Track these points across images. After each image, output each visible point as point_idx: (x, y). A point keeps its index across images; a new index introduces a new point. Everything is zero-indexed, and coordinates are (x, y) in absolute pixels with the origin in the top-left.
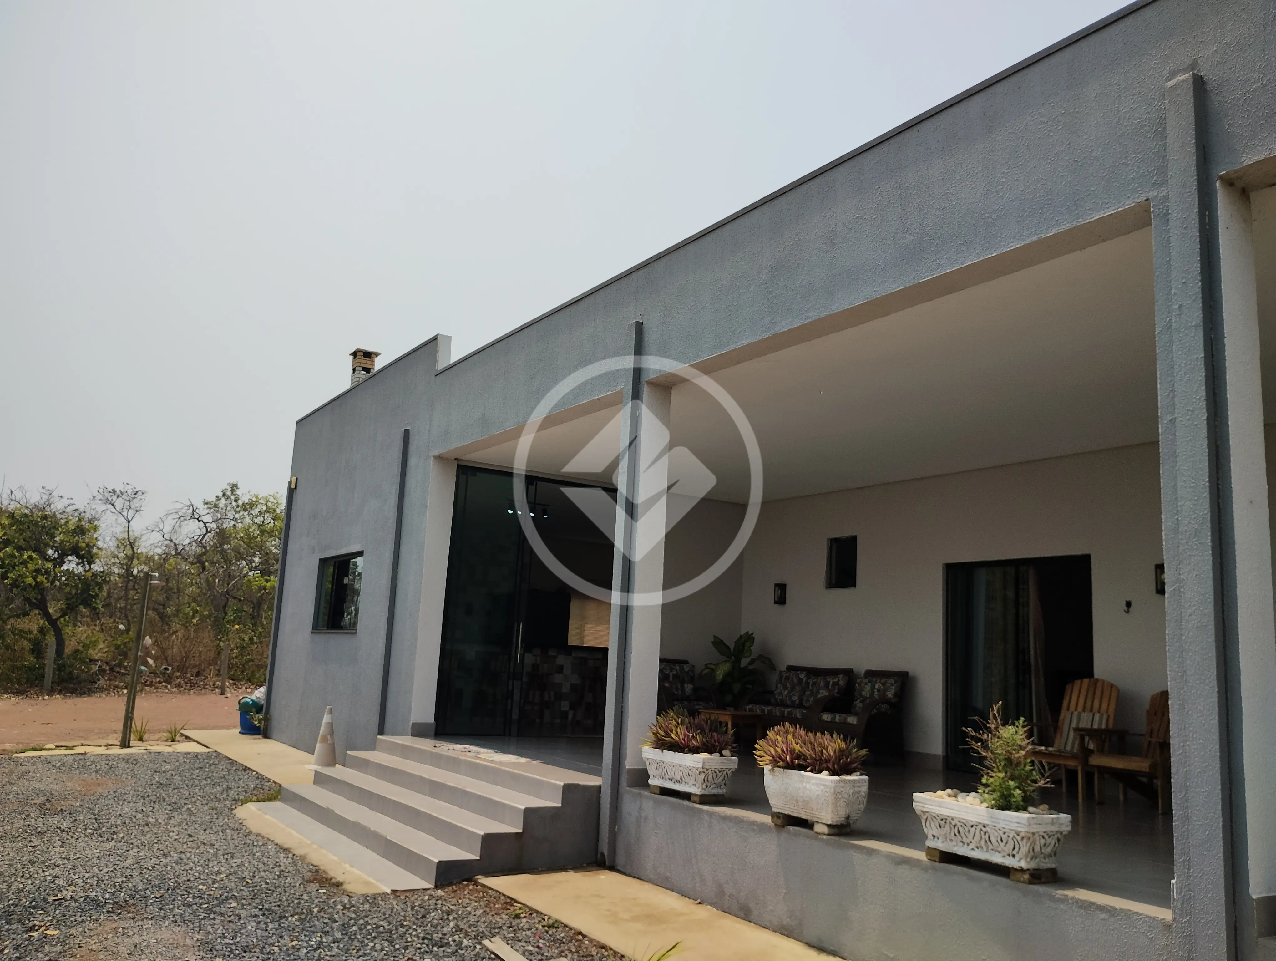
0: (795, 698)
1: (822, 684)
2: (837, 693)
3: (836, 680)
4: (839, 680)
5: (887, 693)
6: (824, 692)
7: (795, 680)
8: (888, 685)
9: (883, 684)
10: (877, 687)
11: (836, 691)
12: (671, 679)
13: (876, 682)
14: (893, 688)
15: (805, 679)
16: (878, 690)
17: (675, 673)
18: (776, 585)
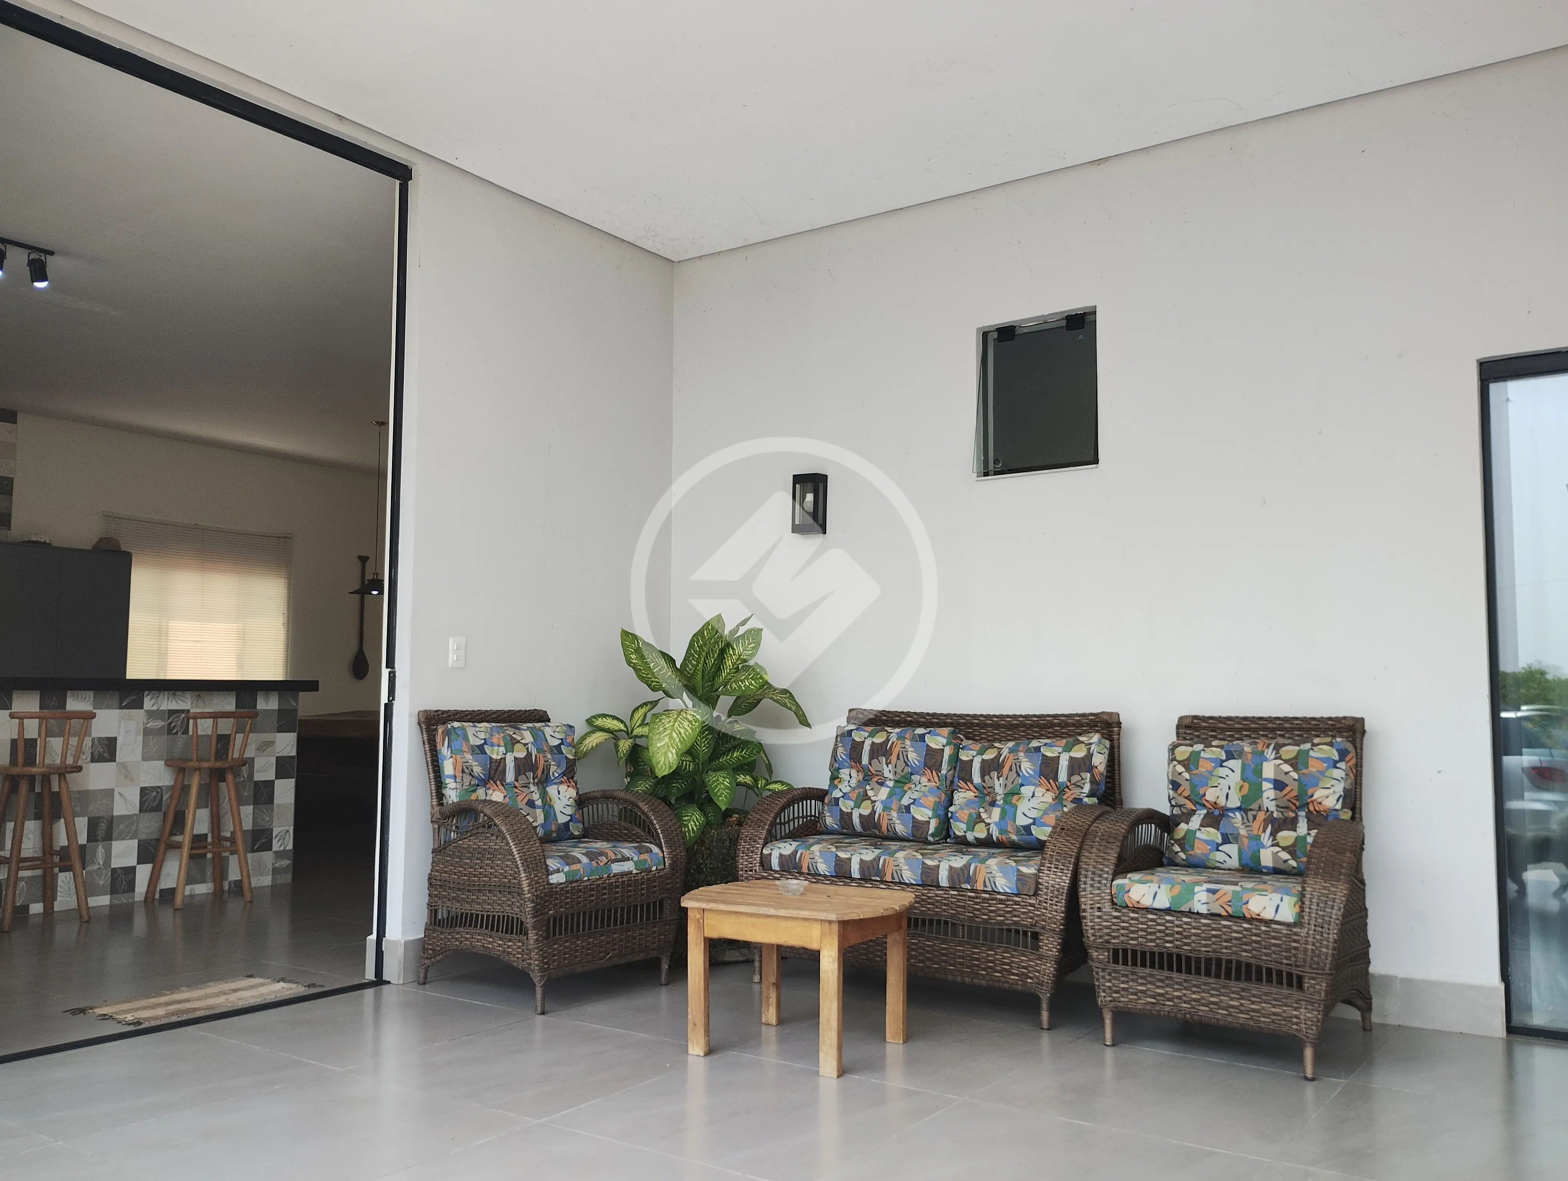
0: (922, 814)
1: (1027, 767)
2: (1090, 796)
3: (1079, 753)
4: (1090, 756)
5: (1319, 794)
6: (1040, 791)
7: (912, 756)
8: (1314, 767)
9: (1294, 763)
10: (1269, 770)
11: (1087, 788)
12: (510, 776)
13: (1261, 757)
14: (1338, 773)
15: (948, 752)
16: (1279, 785)
17: (522, 755)
18: (798, 479)
